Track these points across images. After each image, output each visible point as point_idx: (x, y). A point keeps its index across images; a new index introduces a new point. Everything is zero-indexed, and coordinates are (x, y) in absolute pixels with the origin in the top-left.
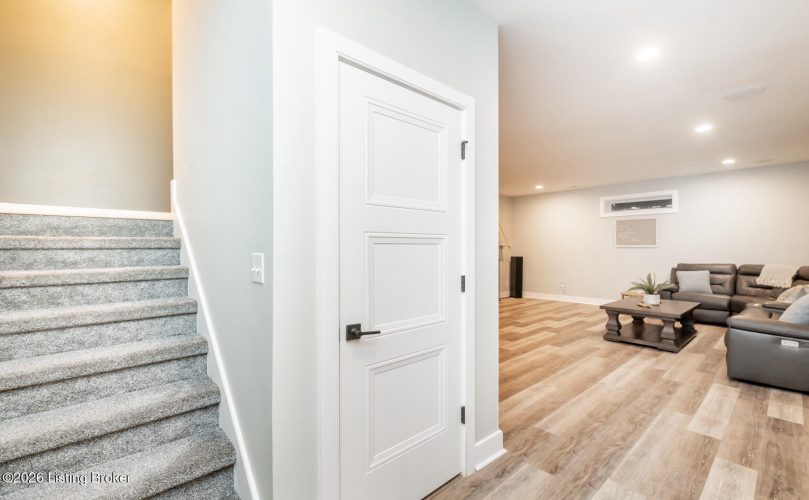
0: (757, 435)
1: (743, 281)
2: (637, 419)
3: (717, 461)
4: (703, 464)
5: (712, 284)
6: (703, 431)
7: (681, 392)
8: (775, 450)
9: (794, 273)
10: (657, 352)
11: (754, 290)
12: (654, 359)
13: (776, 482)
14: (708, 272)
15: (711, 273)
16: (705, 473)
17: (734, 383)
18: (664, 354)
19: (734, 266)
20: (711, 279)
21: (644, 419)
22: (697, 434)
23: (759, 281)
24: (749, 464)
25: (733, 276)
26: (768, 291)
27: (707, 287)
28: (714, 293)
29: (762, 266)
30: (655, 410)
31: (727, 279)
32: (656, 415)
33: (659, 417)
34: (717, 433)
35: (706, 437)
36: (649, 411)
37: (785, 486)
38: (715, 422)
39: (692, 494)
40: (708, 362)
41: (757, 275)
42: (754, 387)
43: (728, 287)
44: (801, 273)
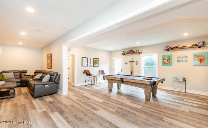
0: (50, 106)
1: (23, 74)
2: (25, 118)
3: (50, 114)
4: (49, 117)
5: (14, 76)
6: (42, 111)
7: (28, 105)
8: (55, 107)
9: (34, 72)
10: (9, 99)
11: (25, 76)
12: (10, 101)
13: (60, 111)
14: (13, 73)
15: (14, 73)
16: (51, 118)
17: (36, 98)
18: (11, 99)
19: (20, 71)
20: (14, 75)
21: (27, 117)
22: (41, 112)
23: (27, 74)
24: (54, 112)
25: (20, 73)
26: (29, 76)
27: (13, 77)
28: (15, 78)
29: (27, 70)
30: (27, 113)
31: (18, 74)
32: (28, 114)
33: (30, 114)
34: (44, 110)
35: (44, 112)
36: (25, 114)
37: (61, 111)
38: (42, 108)
39: (54, 123)
40: (25, 96)
41: (26, 73)
42: (40, 98)
43: (19, 77)
44: (36, 72)
